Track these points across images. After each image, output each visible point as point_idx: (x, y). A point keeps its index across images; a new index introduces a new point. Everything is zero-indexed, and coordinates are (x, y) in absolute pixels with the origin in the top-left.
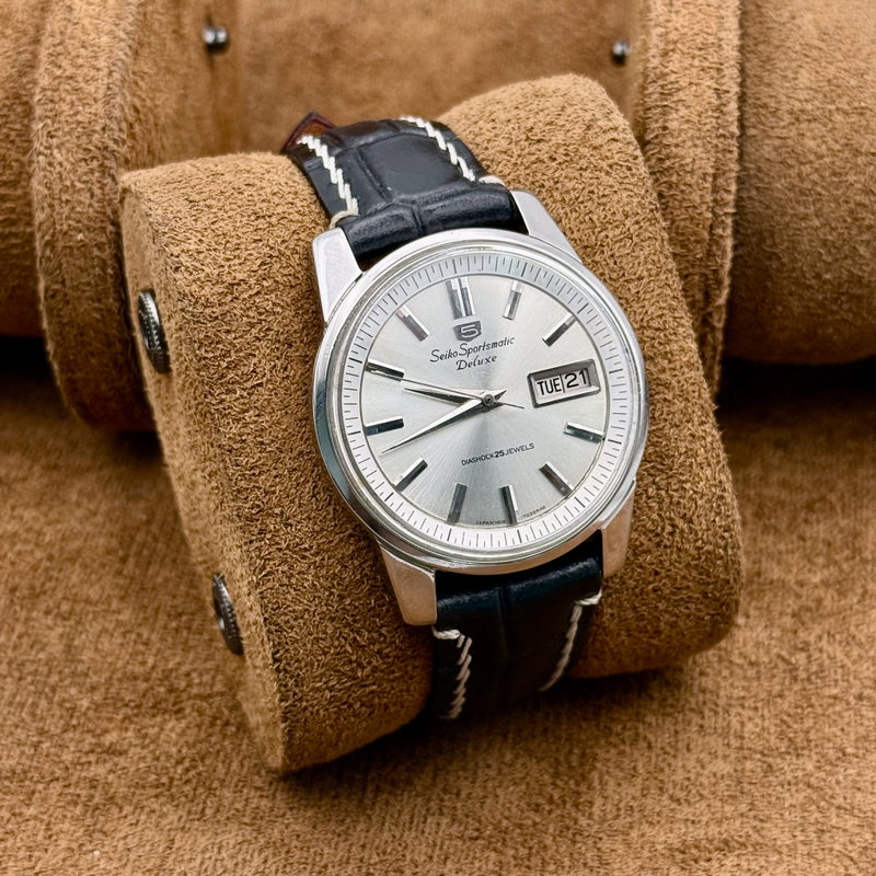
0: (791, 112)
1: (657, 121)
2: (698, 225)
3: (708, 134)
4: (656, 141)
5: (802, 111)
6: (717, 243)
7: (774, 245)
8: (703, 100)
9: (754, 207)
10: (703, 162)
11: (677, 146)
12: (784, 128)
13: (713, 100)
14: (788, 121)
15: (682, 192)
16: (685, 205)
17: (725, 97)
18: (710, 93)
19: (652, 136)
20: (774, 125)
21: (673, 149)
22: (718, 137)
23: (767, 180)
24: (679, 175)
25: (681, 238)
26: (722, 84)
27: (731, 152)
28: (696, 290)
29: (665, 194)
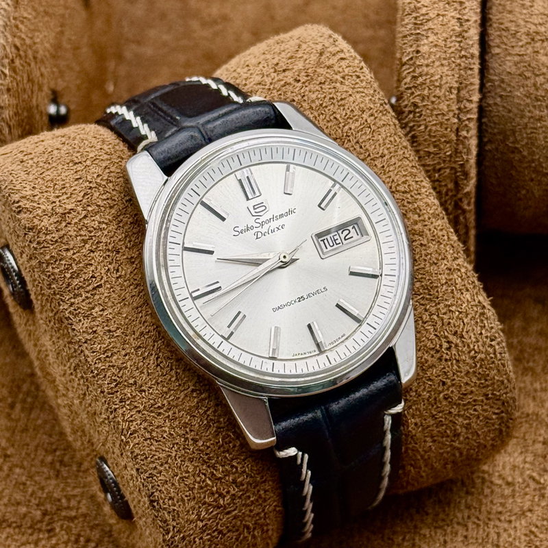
0: (528, 34)
1: (411, 46)
2: (446, 129)
3: (453, 55)
4: (411, 62)
5: (537, 33)
6: (463, 143)
7: (516, 141)
8: (448, 28)
9: (499, 112)
10: (449, 78)
11: (427, 66)
12: (522, 46)
13: (456, 28)
14: (525, 41)
15: (433, 102)
16: (435, 113)
17: (466, 25)
18: (454, 22)
19: (407, 58)
20: (514, 44)
21: (425, 69)
22: (461, 57)
23: (508, 89)
24: (430, 89)
25: (434, 140)
26: (464, 15)
27: (471, 69)
28: (448, 181)
29: (420, 105)
